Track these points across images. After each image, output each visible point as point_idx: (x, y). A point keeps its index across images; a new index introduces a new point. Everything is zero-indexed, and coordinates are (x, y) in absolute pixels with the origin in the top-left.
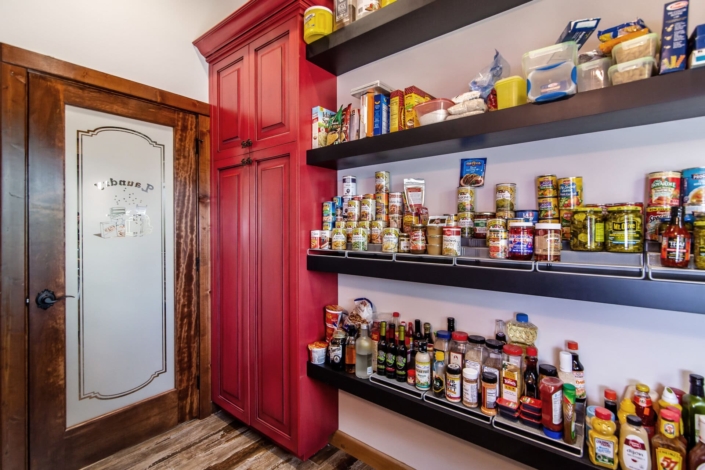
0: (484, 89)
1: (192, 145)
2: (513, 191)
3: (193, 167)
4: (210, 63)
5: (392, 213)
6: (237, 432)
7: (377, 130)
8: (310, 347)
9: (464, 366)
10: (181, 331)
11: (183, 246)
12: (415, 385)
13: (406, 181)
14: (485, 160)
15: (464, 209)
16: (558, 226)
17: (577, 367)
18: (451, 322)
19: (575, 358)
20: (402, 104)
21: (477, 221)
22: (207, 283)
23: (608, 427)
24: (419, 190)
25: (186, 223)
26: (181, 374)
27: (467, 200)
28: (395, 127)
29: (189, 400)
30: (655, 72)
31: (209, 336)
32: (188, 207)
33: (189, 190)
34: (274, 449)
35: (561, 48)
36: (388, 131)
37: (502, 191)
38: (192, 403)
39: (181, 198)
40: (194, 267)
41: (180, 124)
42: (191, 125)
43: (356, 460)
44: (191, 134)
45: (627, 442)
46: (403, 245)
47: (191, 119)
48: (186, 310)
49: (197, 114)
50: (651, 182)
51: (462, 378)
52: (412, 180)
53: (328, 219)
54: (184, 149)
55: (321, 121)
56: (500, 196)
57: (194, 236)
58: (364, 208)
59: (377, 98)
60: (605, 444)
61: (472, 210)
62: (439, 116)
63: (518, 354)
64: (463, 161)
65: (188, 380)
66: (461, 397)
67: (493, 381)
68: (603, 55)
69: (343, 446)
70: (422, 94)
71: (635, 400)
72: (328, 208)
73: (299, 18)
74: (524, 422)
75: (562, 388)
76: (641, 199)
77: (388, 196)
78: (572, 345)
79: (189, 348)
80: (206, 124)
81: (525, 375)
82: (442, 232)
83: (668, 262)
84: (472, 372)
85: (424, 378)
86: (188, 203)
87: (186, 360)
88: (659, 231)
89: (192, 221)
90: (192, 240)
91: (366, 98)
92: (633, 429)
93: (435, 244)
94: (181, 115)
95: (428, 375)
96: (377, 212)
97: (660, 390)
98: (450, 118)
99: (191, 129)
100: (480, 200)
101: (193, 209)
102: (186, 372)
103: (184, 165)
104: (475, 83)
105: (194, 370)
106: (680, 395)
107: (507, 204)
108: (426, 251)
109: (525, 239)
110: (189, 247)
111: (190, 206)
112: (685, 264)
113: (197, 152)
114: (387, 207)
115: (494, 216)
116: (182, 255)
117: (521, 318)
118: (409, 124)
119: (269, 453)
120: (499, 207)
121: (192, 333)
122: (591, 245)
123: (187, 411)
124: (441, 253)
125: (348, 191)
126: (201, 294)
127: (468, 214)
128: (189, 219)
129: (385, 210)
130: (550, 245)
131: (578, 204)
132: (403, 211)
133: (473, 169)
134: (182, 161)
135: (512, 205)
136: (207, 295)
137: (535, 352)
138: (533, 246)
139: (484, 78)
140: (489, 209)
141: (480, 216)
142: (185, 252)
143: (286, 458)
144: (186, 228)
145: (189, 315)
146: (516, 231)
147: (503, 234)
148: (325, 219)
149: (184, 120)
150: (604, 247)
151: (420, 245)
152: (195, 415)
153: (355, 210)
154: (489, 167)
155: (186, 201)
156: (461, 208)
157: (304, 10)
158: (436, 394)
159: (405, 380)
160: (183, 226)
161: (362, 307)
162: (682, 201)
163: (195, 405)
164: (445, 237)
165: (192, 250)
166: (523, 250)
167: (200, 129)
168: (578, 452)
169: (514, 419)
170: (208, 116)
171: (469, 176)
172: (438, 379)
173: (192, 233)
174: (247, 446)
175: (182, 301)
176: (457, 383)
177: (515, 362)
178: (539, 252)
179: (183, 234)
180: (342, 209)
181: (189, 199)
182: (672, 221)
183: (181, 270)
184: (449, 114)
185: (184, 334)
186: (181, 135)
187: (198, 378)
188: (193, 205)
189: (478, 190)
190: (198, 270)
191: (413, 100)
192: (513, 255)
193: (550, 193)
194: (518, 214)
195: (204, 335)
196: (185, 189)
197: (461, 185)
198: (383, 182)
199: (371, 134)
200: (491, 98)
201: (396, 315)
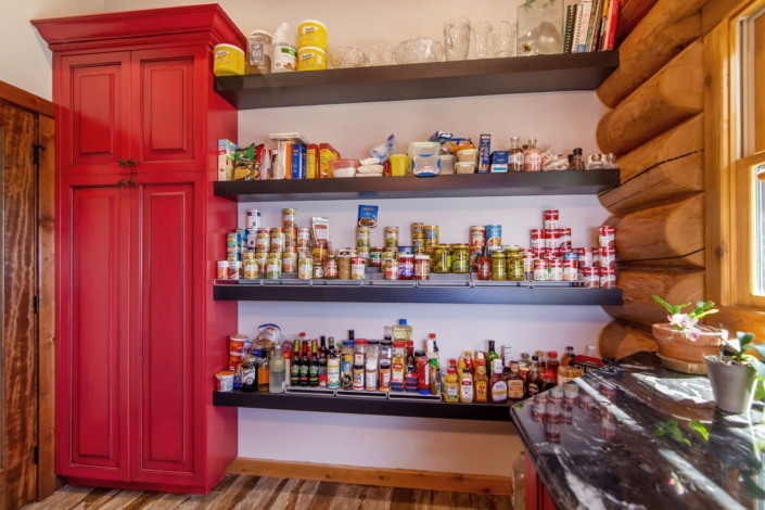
0: (381, 157)
1: (29, 151)
2: (397, 232)
3: (30, 179)
4: (54, 51)
5: (301, 246)
6: (107, 497)
7: (295, 175)
8: (218, 376)
9: (365, 363)
10: (11, 393)
11: (14, 281)
12: (327, 386)
13: (314, 219)
14: (377, 207)
15: (363, 245)
16: (427, 257)
17: (436, 349)
18: (351, 333)
19: (435, 343)
20: (318, 156)
21: (373, 253)
22: (49, 328)
23: (453, 377)
24: (324, 227)
25: (20, 252)
26: (11, 449)
27: (365, 238)
28: (311, 174)
29: (22, 480)
30: (476, 171)
31: (52, 394)
32: (22, 232)
33: (24, 209)
34: (166, 496)
35: (431, 145)
36: (304, 176)
37: (390, 232)
38: (26, 484)
39: (12, 219)
40: (31, 308)
41: (11, 122)
42: (28, 126)
43: (260, 477)
44: (27, 139)
45: (463, 383)
46: (319, 273)
47: (27, 119)
48: (18, 364)
49: (36, 114)
50: (472, 231)
51: (365, 371)
52: (320, 219)
53: (234, 250)
54: (18, 155)
55: (228, 154)
56: (389, 236)
57: (30, 269)
58: (275, 241)
59: (294, 147)
60: (453, 388)
61: (368, 245)
62: (349, 172)
63: (402, 345)
64: (360, 207)
65: (21, 454)
66: (365, 386)
67: (387, 367)
68: (451, 153)
69: (244, 470)
70: (333, 150)
71: (465, 360)
72: (233, 239)
73: (209, 49)
74: (407, 390)
75: (430, 361)
76: (467, 242)
77: (297, 231)
78: (432, 336)
79: (23, 412)
80: (49, 127)
81: (407, 360)
82: (352, 262)
83: (481, 278)
84: (372, 365)
85: (334, 378)
86: (23, 226)
87: (18, 429)
88: (476, 261)
89: (28, 249)
90: (27, 274)
91: (285, 144)
92: (465, 375)
93: (346, 272)
94: (13, 111)
95: (338, 375)
96: (287, 244)
97: (476, 354)
98: (358, 175)
99: (28, 132)
100: (374, 237)
101: (29, 233)
102: (19, 445)
103: (17, 177)
104: (375, 152)
105: (30, 441)
106: (484, 354)
107: (393, 241)
108: (337, 277)
109: (409, 266)
110: (24, 283)
111: (26, 229)
112: (488, 278)
113: (36, 161)
114: (296, 240)
115: (384, 250)
116: (13, 293)
117: (402, 322)
118: (323, 173)
119: (161, 501)
120: (388, 244)
121: (28, 393)
122: (444, 269)
123: (20, 494)
124: (350, 278)
125: (254, 224)
126: (41, 342)
127: (366, 248)
128: (23, 247)
129: (294, 243)
130: (423, 269)
131: (437, 243)
132: (312, 245)
133: (368, 214)
134: (14, 170)
135: (397, 243)
136: (50, 344)
137: (412, 343)
138: (413, 271)
139: (382, 149)
140: (380, 245)
141: (375, 250)
142: (18, 290)
143: (184, 499)
144: (19, 258)
145: (24, 370)
146: (403, 260)
147: (395, 262)
148: (229, 249)
149: (17, 118)
150: (451, 270)
151: (333, 272)
152: (30, 498)
153: (265, 242)
154: (379, 213)
155: (19, 224)
156: (359, 244)
157: (216, 44)
158: (346, 388)
159: (318, 385)
160: (15, 255)
161: (270, 331)
162: (486, 243)
163: (31, 486)
164: (353, 265)
165: (27, 287)
166: (408, 273)
167: (41, 133)
168: (438, 398)
169: (400, 390)
170: (52, 118)
171: (366, 218)
172: (346, 376)
173: (28, 264)
174: (128, 504)
175: (13, 353)
176: (362, 375)
177: (400, 351)
178: (417, 274)
179: (15, 266)
180: (246, 240)
181: (23, 221)
182: (483, 255)
183: (12, 312)
184: (357, 172)
185: (16, 396)
186: (13, 137)
187: (36, 450)
188: (29, 229)
189: (372, 230)
190: (36, 312)
191: (326, 155)
192: (402, 277)
193: (420, 235)
194: (401, 249)
195: (45, 394)
196: (18, 207)
197: (359, 226)
198: (292, 218)
199: (289, 177)
200: (387, 165)
201: (303, 335)
